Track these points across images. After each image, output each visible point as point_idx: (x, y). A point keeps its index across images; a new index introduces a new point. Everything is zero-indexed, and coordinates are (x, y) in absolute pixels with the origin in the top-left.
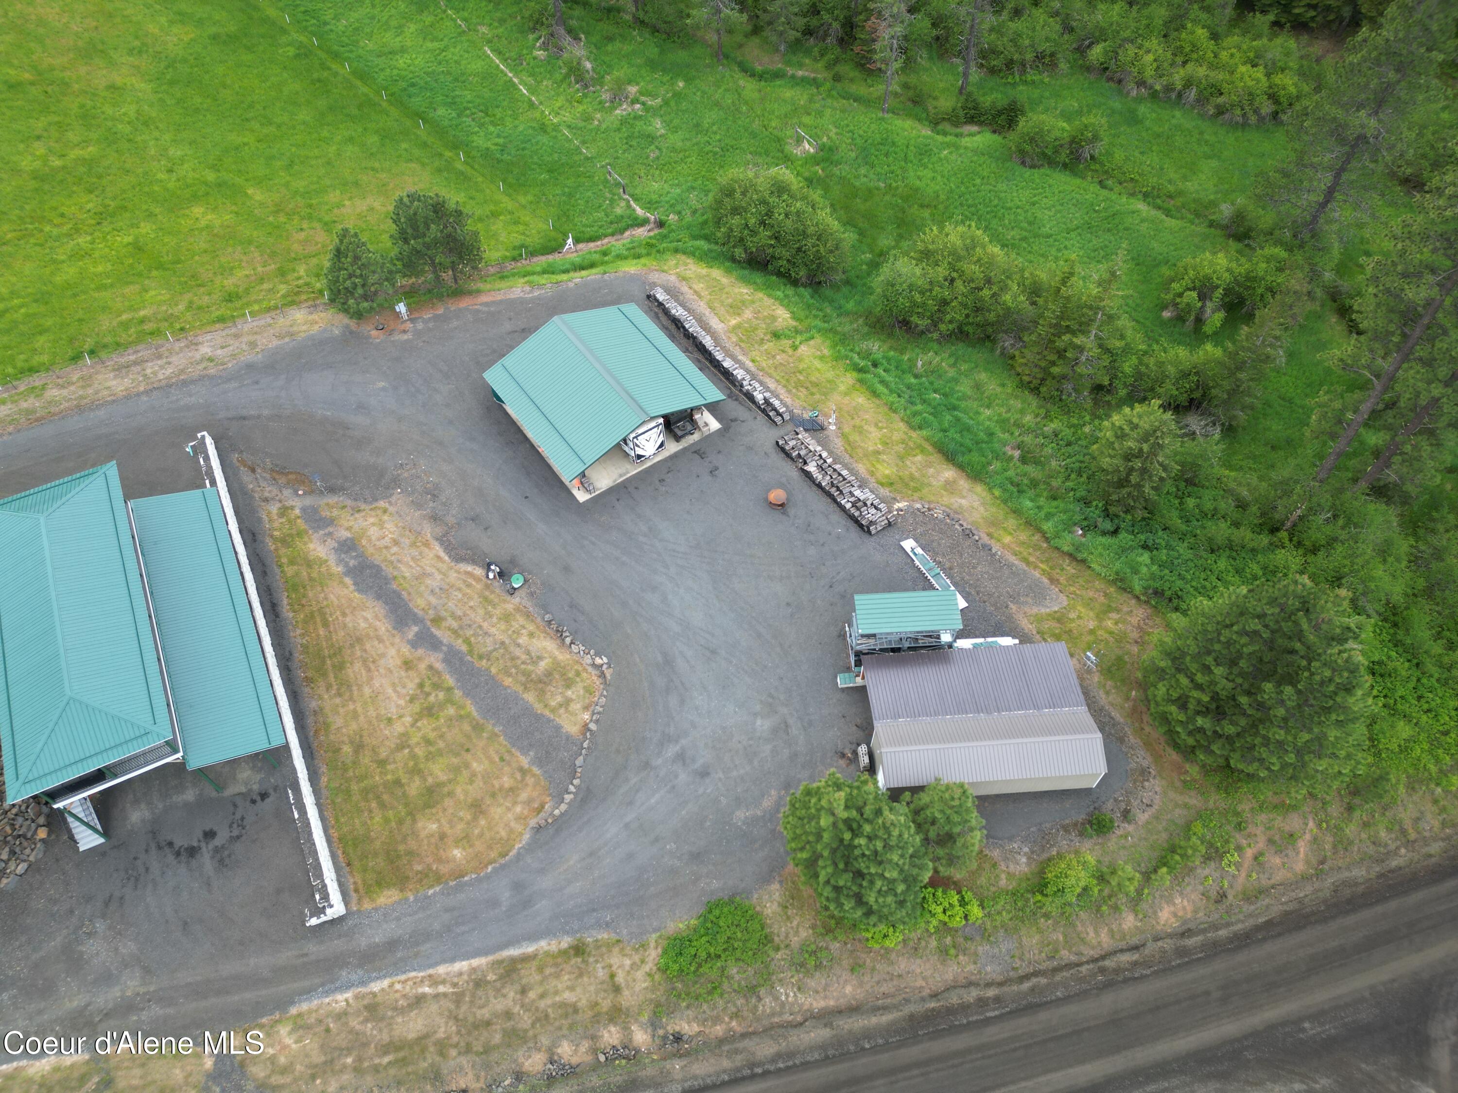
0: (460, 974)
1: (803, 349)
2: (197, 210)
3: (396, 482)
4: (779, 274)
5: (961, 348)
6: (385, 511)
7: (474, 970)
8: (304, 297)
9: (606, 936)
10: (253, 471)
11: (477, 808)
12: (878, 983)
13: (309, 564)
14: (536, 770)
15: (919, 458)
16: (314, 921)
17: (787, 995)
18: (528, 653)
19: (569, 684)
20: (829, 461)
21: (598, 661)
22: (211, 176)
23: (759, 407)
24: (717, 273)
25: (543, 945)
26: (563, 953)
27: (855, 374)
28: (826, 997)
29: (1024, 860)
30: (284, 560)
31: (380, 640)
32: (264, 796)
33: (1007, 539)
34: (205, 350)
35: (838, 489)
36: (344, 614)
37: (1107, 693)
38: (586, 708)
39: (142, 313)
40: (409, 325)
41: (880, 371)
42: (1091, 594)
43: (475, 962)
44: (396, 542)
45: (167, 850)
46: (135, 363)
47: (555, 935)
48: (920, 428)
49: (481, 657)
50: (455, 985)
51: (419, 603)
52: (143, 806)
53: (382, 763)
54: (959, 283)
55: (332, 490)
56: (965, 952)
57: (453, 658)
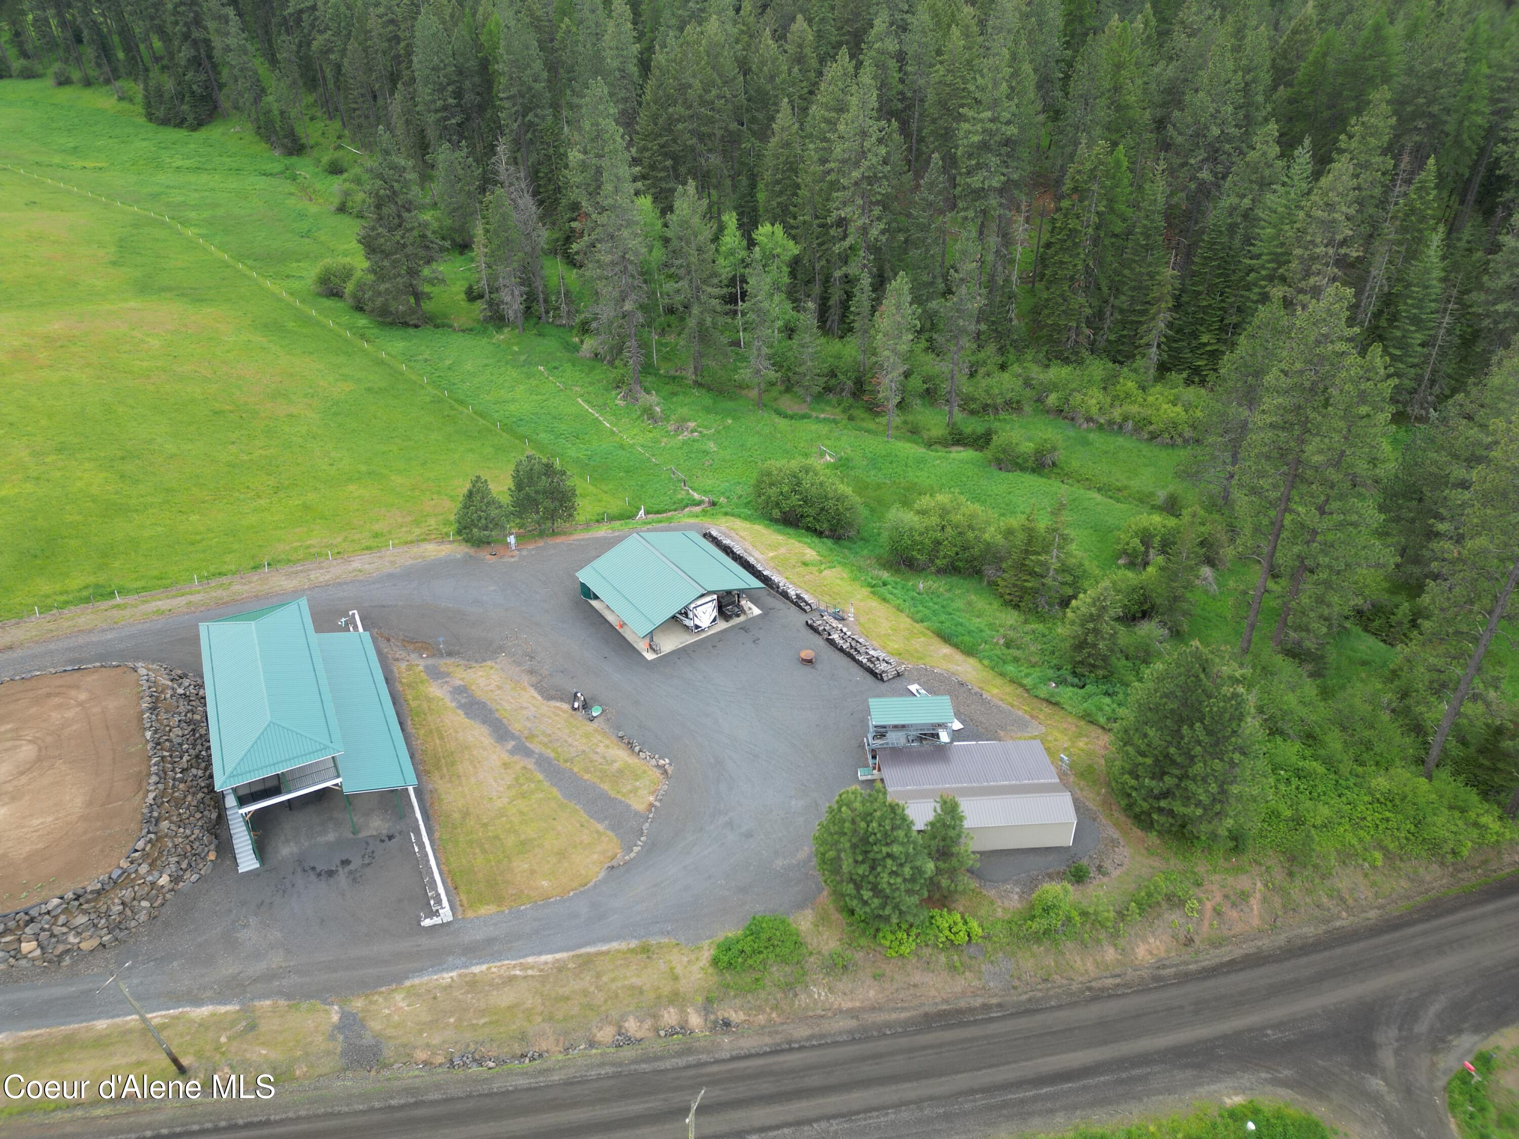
0: (546, 963)
1: (826, 572)
2: (352, 488)
3: (501, 649)
4: (808, 529)
5: (955, 580)
6: (492, 668)
7: (558, 960)
8: (433, 536)
9: (667, 940)
10: (388, 640)
11: (562, 855)
12: (897, 990)
13: (429, 700)
14: (609, 833)
15: (922, 639)
16: (427, 922)
17: (819, 994)
18: (605, 758)
19: (637, 778)
20: (849, 633)
21: (661, 762)
22: (363, 468)
23: (792, 601)
24: (759, 528)
25: (615, 945)
26: (632, 951)
27: (869, 589)
28: (852, 1000)
29: (1016, 897)
30: (409, 697)
31: (485, 749)
32: (390, 837)
33: (995, 691)
34: (356, 565)
35: (856, 650)
36: (457, 732)
37: (1081, 790)
38: (652, 793)
39: (309, 542)
40: (517, 553)
41: (889, 587)
42: (1065, 726)
43: (558, 956)
44: (499, 688)
45: (311, 873)
46: (302, 571)
47: (624, 938)
48: (922, 621)
49: (566, 761)
50: (541, 971)
51: (516, 727)
52: (292, 844)
53: (485, 825)
54: (949, 529)
55: (450, 654)
56: (970, 968)
57: (543, 763)
